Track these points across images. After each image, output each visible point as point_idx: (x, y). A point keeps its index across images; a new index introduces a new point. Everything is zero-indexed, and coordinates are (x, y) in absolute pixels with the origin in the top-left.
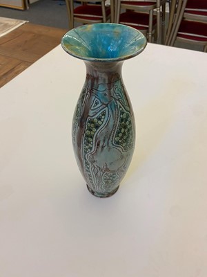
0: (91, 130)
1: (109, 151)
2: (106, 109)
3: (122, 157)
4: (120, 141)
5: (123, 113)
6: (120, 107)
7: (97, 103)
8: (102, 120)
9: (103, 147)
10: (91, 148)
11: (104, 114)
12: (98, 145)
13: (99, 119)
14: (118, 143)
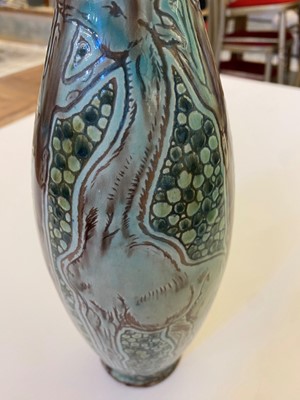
0: (62, 166)
1: (130, 254)
2: (119, 74)
3: (181, 283)
4: (173, 220)
5: (186, 107)
6: (178, 79)
7: (82, 52)
8: (102, 122)
9: (107, 237)
10: (68, 238)
11: (109, 99)
12: (90, 226)
13: (91, 118)
14: (163, 226)
